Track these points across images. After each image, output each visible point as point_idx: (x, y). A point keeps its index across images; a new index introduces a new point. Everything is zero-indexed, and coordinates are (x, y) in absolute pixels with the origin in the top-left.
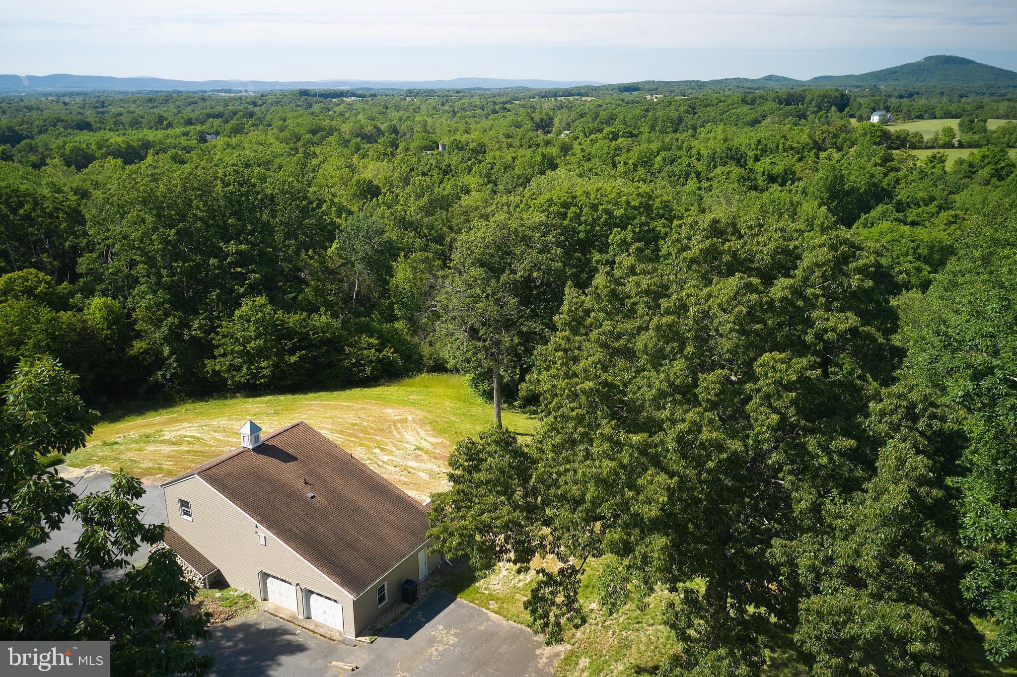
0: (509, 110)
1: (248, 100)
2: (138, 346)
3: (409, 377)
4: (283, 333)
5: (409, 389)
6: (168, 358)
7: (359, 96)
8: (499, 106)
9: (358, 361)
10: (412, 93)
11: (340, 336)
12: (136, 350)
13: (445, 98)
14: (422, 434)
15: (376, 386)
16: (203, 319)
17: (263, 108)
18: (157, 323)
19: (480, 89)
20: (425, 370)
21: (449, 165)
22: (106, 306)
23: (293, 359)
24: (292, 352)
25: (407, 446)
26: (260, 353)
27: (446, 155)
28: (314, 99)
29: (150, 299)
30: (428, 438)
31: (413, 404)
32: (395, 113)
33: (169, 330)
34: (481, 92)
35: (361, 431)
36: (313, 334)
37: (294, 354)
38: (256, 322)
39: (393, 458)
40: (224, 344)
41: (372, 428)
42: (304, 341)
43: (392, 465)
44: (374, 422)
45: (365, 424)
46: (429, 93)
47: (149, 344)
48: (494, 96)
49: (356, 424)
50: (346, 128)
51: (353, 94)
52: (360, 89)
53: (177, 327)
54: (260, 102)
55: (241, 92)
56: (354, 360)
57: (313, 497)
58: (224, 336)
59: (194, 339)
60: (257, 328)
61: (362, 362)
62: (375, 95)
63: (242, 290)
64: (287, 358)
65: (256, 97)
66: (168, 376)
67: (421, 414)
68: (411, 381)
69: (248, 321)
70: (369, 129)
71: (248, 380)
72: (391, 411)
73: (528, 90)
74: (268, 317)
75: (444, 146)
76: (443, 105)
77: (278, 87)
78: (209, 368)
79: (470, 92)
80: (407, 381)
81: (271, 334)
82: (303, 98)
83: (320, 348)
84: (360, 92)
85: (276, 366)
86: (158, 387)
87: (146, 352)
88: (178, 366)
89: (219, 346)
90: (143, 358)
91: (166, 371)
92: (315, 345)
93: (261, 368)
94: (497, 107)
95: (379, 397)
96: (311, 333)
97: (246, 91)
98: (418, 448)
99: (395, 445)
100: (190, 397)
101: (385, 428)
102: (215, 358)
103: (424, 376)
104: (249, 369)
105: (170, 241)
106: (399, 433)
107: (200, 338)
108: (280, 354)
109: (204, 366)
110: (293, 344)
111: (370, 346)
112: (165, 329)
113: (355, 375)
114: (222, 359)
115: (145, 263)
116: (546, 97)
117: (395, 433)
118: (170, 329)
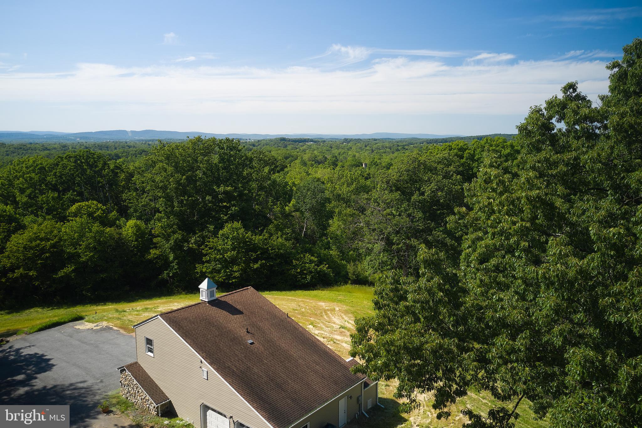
0: (407, 149)
1: (250, 143)
2: (154, 252)
3: (338, 286)
4: (250, 247)
5: (337, 293)
6: (172, 262)
7: (315, 142)
8: (401, 147)
9: (301, 271)
10: (347, 141)
11: (291, 253)
12: (152, 255)
13: (367, 143)
14: (346, 318)
15: (313, 290)
16: (198, 237)
17: (258, 147)
18: (167, 238)
19: (388, 139)
20: (350, 282)
21: (369, 174)
22: (136, 226)
23: (256, 266)
24: (255, 261)
25: (334, 325)
26: (233, 261)
27: (367, 169)
28: (288, 143)
29: (164, 222)
30: (350, 321)
31: (340, 301)
32: (336, 150)
33: (174, 242)
34: (390, 140)
35: (299, 314)
36: (272, 250)
37: (257, 263)
38: (233, 238)
39: (323, 332)
40: (210, 253)
41: (308, 313)
42: (265, 254)
43: (321, 337)
44: (310, 309)
45: (303, 310)
46: (358, 141)
47: (161, 252)
48: (398, 142)
49: (296, 310)
50: (306, 157)
51: (312, 141)
52: (316, 138)
53: (180, 241)
54: (257, 144)
55: (247, 140)
56: (299, 270)
57: (252, 344)
58: (210, 248)
59: (190, 249)
60: (233, 243)
61: (305, 272)
62: (325, 141)
63: (225, 218)
64: (251, 265)
65: (255, 142)
66: (171, 275)
67: (345, 307)
68: (339, 288)
69: (227, 238)
70: (320, 158)
71: (224, 280)
72: (323, 304)
73: (419, 139)
74: (241, 236)
75: (366, 165)
76: (366, 146)
77: (268, 138)
78: (198, 270)
79: (383, 140)
80: (336, 288)
81: (242, 248)
82: (282, 142)
83: (276, 260)
84: (316, 140)
85: (244, 271)
86: (164, 283)
87: (158, 257)
88: (178, 268)
89: (206, 255)
90: (157, 262)
91: (170, 271)
92: (272, 258)
93: (234, 271)
94: (399, 148)
95: (316, 296)
96: (270, 248)
97: (250, 139)
98: (342, 327)
99: (324, 324)
100: (184, 291)
101: (319, 314)
102: (203, 263)
103: (349, 286)
104: (225, 272)
105: (181, 183)
106: (329, 317)
107: (195, 250)
108: (247, 262)
109: (195, 268)
110: (257, 255)
111: (311, 262)
112: (172, 242)
113: (299, 281)
114: (208, 265)
115: (164, 198)
116: (430, 143)
117: (325, 317)
118: (176, 241)
